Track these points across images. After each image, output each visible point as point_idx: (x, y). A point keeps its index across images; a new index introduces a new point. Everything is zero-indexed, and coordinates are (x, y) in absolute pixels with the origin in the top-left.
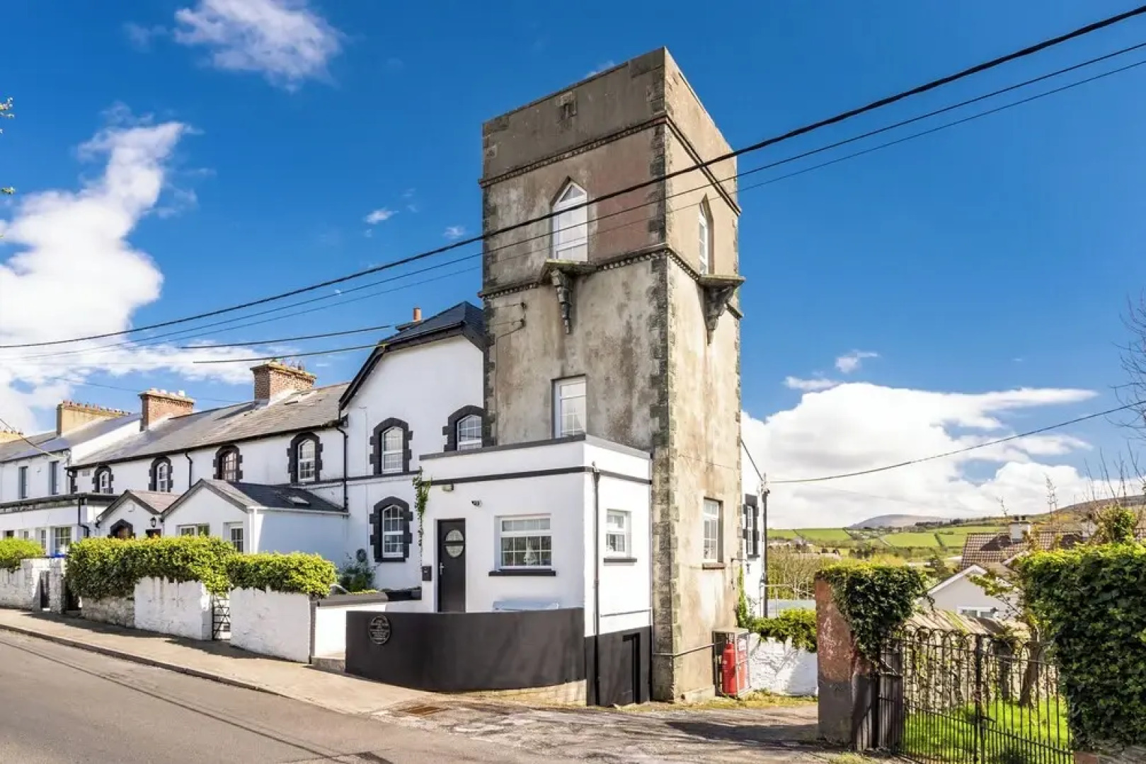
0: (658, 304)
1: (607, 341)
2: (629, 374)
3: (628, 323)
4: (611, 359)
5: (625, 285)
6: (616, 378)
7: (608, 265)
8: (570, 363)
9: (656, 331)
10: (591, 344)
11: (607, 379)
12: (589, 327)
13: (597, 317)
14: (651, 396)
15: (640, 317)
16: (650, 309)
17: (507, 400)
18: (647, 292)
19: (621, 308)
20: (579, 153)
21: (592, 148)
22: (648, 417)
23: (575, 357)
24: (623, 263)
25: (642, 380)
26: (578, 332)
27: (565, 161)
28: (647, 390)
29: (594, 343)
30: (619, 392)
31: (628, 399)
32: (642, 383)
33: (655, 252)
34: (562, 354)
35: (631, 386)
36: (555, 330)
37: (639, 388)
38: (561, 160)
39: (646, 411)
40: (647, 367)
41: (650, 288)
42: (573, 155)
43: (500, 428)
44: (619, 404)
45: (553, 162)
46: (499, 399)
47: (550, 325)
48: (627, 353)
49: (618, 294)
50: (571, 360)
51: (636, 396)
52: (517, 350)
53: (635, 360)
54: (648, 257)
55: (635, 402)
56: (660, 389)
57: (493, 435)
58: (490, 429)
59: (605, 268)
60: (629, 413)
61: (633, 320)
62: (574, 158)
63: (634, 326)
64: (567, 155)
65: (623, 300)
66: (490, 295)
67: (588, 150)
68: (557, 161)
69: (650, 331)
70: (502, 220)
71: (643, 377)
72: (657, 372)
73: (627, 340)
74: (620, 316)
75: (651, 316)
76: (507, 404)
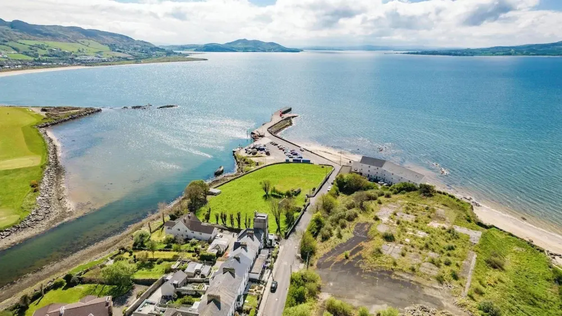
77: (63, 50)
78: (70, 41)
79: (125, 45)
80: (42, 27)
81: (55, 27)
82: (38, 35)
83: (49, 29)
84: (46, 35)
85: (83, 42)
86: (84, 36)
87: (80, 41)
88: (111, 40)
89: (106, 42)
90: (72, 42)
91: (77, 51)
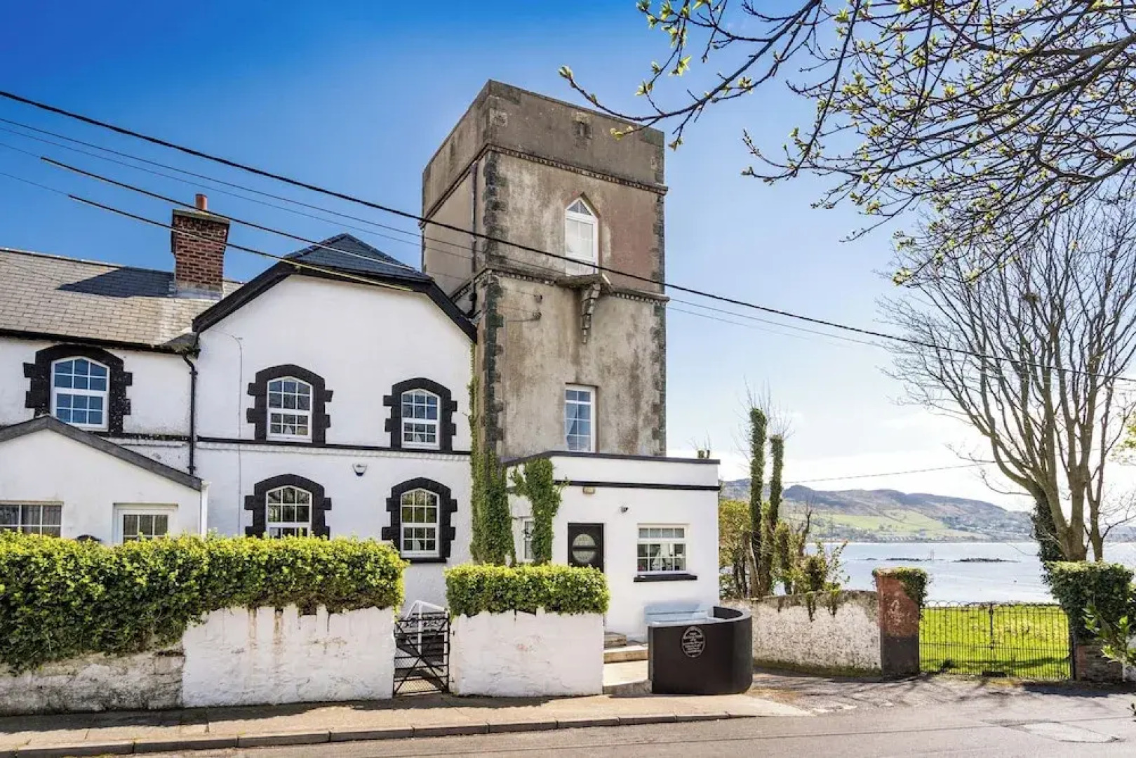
0: (659, 343)
1: (618, 362)
2: (637, 396)
3: (636, 351)
4: (621, 379)
5: (633, 316)
6: (626, 397)
7: (621, 294)
8: (586, 372)
9: (657, 366)
10: (604, 359)
11: (618, 397)
12: (603, 343)
13: (609, 336)
14: (653, 420)
15: (645, 350)
16: (653, 346)
17: (517, 391)
18: (651, 330)
19: (630, 336)
20: (595, 177)
21: (607, 180)
22: (650, 438)
23: (589, 368)
24: (632, 298)
25: (646, 405)
26: (593, 345)
27: (580, 176)
28: (650, 414)
29: (607, 360)
30: (627, 410)
31: (635, 419)
32: (646, 408)
33: (659, 300)
34: (576, 360)
35: (637, 407)
36: (570, 335)
37: (644, 412)
38: (577, 173)
39: (649, 432)
40: (650, 395)
41: (652, 328)
42: (590, 176)
43: (509, 419)
44: (628, 422)
45: (570, 170)
46: (508, 388)
47: (565, 328)
48: (635, 378)
49: (627, 324)
50: (586, 369)
51: (642, 417)
52: (530, 343)
53: (640, 385)
54: (652, 301)
55: (641, 423)
56: (660, 416)
57: (500, 425)
58: (497, 418)
59: (618, 295)
60: (635, 432)
61: (640, 350)
62: (588, 179)
63: (640, 355)
64: (584, 172)
65: (631, 330)
66: (499, 271)
67: (603, 179)
68: (574, 171)
69: (653, 364)
70: (513, 197)
71: (647, 402)
72: (657, 401)
73: (635, 367)
74: (629, 343)
75: (653, 353)
76: (518, 395)
77: (852, 527)
78: (871, 514)
79: (980, 519)
80: (832, 493)
81: (850, 492)
82: (822, 504)
83: (842, 495)
84: (832, 504)
85: (894, 515)
86: (899, 505)
87: (888, 512)
88: (950, 510)
89: (940, 514)
90: (875, 515)
91: (878, 528)
